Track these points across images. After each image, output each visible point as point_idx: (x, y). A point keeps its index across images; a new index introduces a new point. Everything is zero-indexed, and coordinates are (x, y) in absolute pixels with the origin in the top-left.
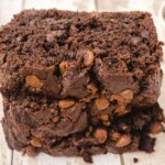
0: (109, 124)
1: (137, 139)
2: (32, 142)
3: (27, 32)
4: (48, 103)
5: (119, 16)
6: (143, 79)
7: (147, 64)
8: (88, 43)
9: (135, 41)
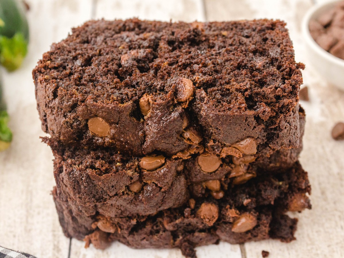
0: (221, 195)
1: (266, 220)
2: (100, 224)
3: (91, 53)
4: (124, 162)
5: (235, 26)
6: (272, 120)
7: (278, 98)
8: (185, 66)
9: (259, 62)
